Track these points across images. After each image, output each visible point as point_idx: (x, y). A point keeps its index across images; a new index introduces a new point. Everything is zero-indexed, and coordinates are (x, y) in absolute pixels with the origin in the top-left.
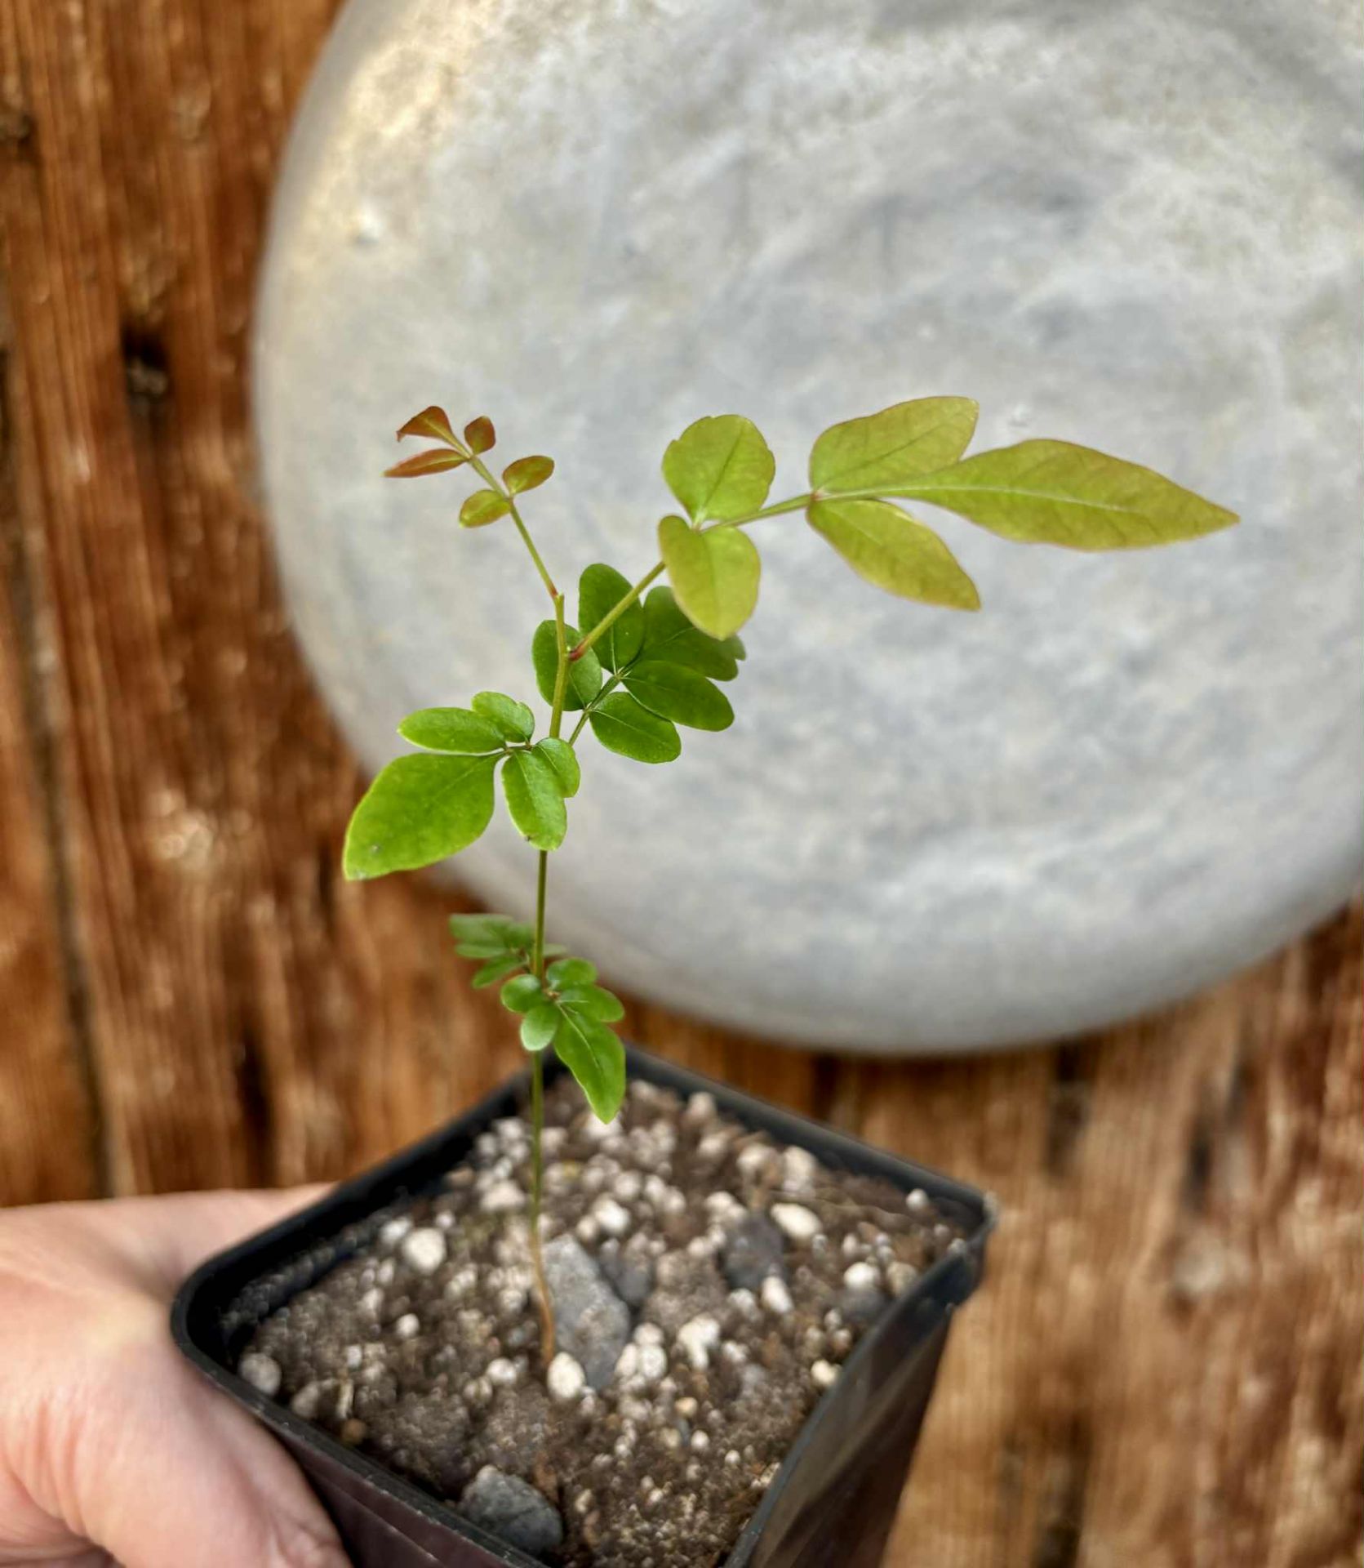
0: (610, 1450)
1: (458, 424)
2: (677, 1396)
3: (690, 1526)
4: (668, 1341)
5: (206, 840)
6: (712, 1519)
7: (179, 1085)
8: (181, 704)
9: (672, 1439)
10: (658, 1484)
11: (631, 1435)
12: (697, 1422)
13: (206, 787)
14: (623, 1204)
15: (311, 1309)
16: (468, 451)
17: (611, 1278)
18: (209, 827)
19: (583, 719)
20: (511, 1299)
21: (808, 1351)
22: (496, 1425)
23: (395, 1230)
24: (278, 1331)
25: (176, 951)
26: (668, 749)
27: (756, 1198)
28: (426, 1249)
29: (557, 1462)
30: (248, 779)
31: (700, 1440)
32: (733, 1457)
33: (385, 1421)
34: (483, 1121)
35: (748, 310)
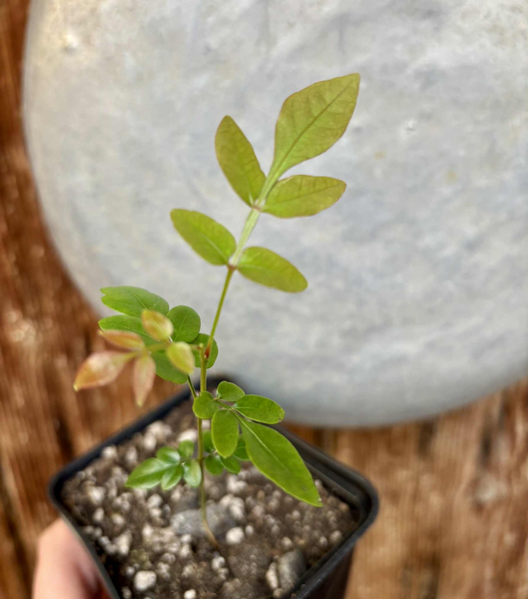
5: (33, 332)
7: (31, 439)
8: (16, 272)
13: (31, 309)
18: (34, 326)
25: (24, 381)
30: (49, 305)
35: (271, 77)
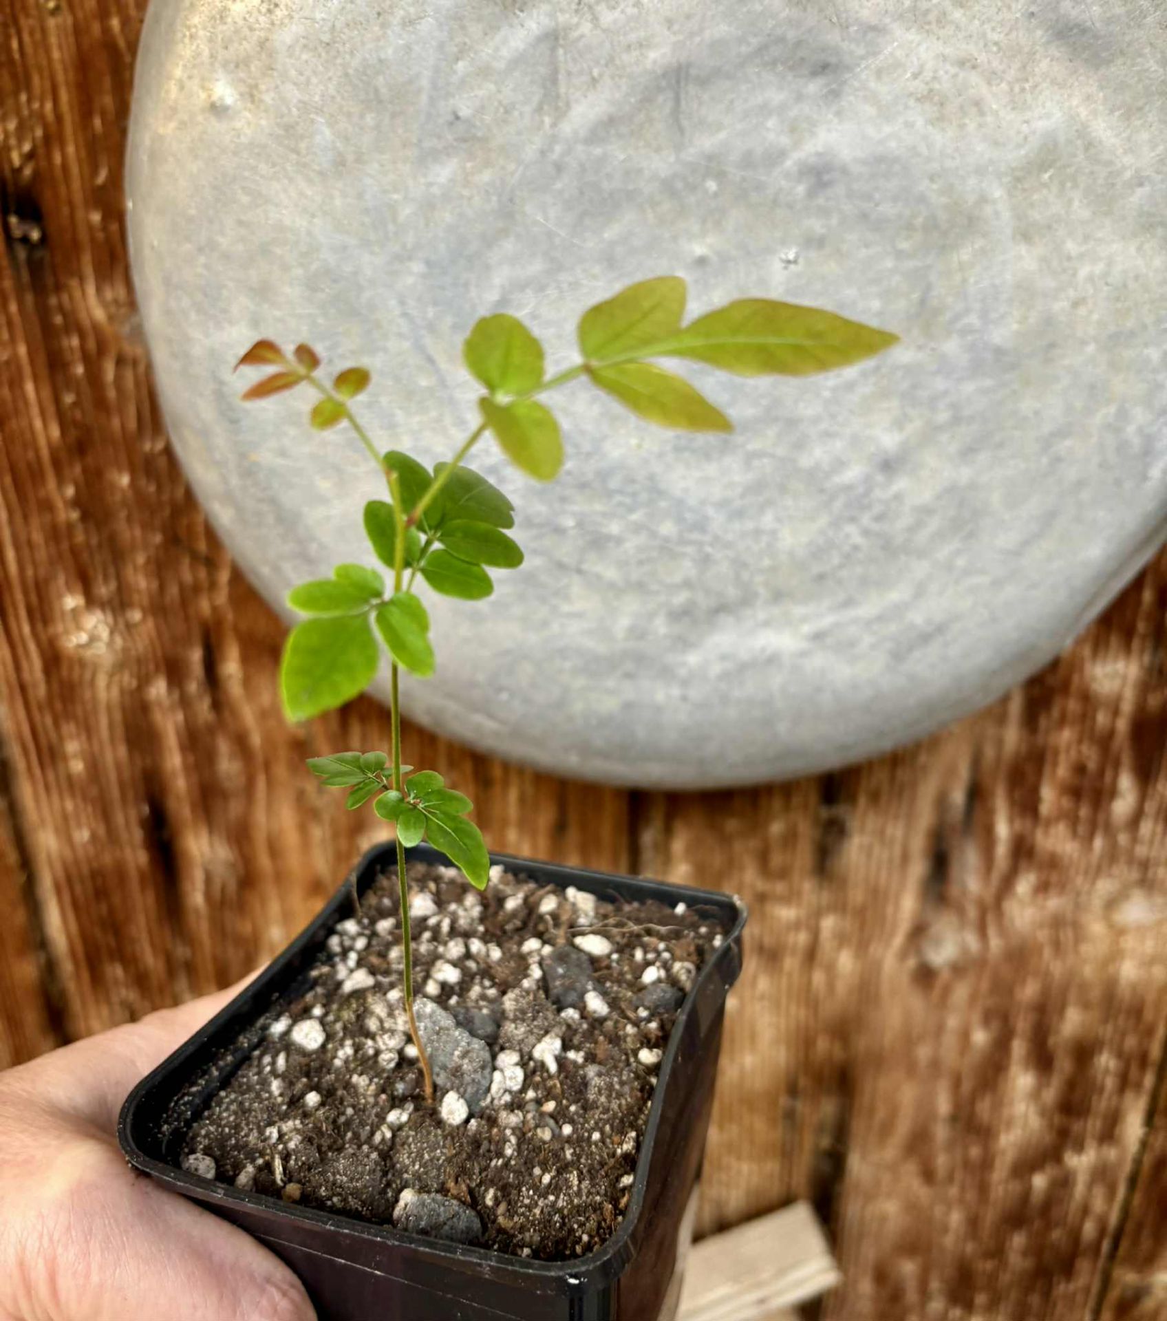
0: (500, 1154)
1: (289, 349)
2: (539, 1102)
3: (579, 1194)
4: (526, 1060)
5: (104, 632)
6: (593, 1186)
8: (74, 516)
9: (546, 1135)
10: (544, 1171)
11: (513, 1140)
12: (559, 1116)
13: (102, 588)
14: (455, 964)
15: (226, 1109)
16: (302, 370)
17: (465, 1023)
18: (106, 622)
19: (413, 575)
20: (388, 1060)
21: (630, 1044)
22: (403, 1158)
23: (278, 1027)
24: (205, 1131)
26: (482, 587)
27: (560, 935)
28: (309, 1035)
29: (462, 1173)
31: (567, 1130)
32: (596, 1136)
33: (315, 1178)
34: (326, 927)
35: (559, 168)
